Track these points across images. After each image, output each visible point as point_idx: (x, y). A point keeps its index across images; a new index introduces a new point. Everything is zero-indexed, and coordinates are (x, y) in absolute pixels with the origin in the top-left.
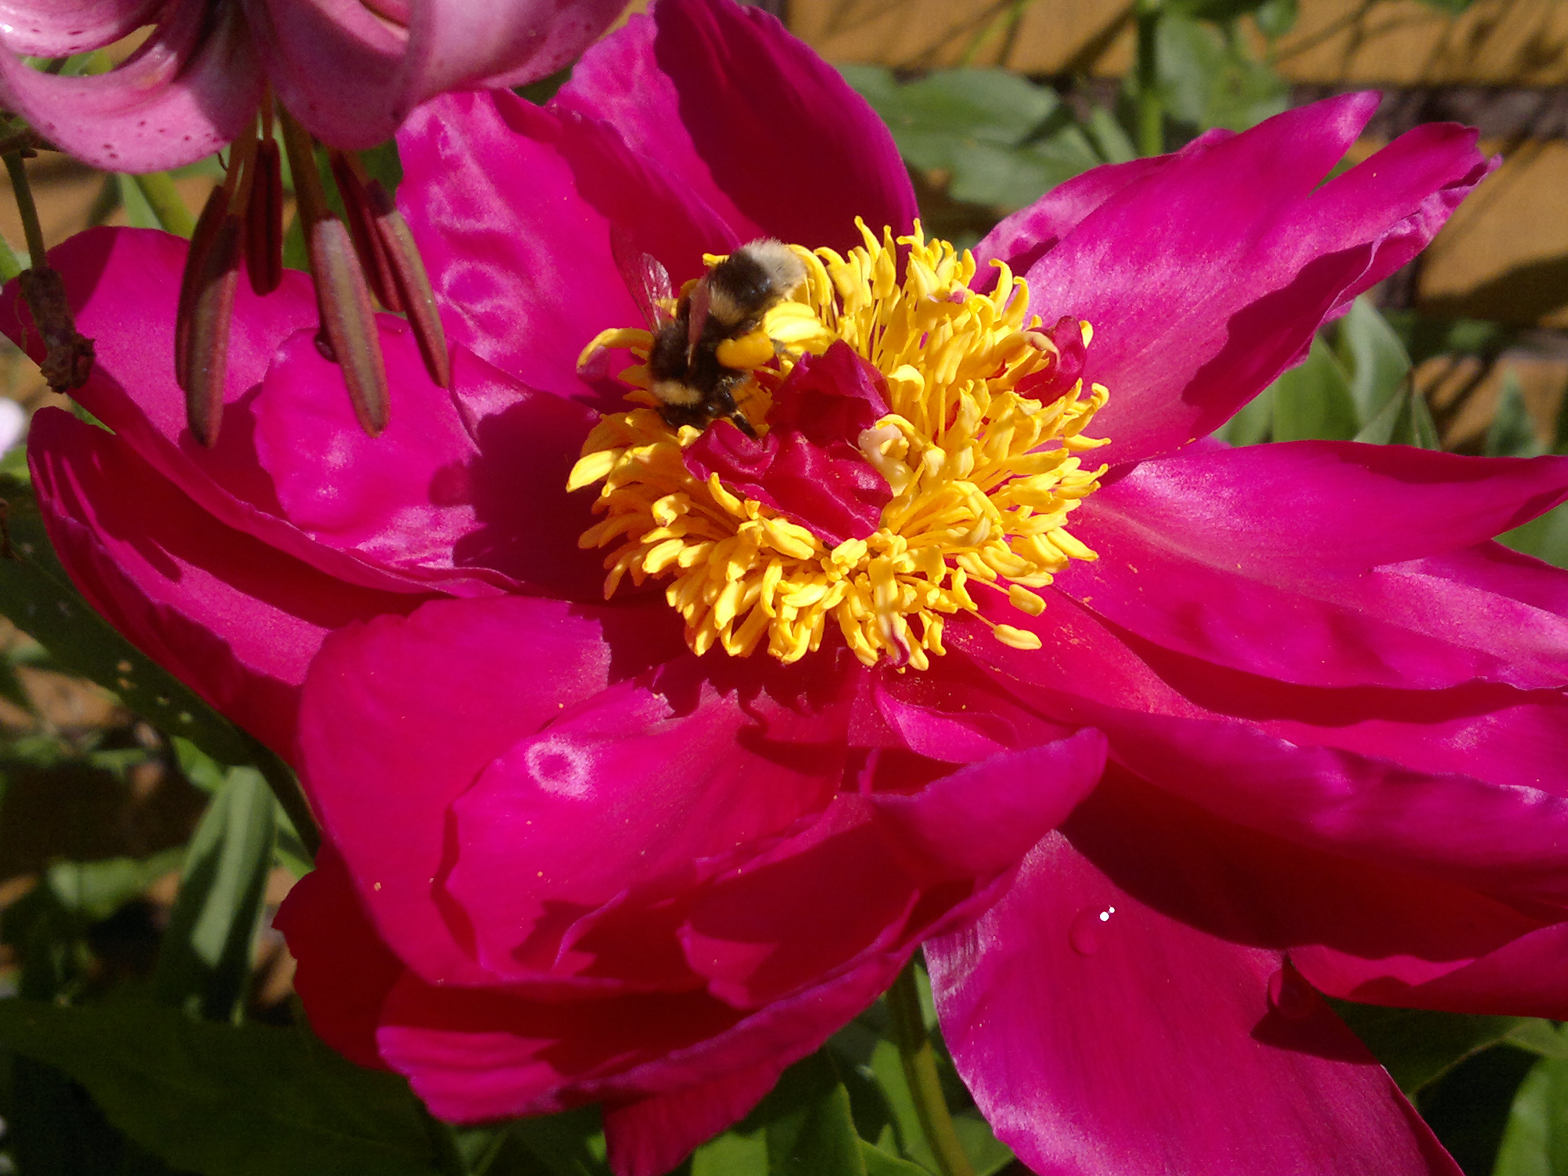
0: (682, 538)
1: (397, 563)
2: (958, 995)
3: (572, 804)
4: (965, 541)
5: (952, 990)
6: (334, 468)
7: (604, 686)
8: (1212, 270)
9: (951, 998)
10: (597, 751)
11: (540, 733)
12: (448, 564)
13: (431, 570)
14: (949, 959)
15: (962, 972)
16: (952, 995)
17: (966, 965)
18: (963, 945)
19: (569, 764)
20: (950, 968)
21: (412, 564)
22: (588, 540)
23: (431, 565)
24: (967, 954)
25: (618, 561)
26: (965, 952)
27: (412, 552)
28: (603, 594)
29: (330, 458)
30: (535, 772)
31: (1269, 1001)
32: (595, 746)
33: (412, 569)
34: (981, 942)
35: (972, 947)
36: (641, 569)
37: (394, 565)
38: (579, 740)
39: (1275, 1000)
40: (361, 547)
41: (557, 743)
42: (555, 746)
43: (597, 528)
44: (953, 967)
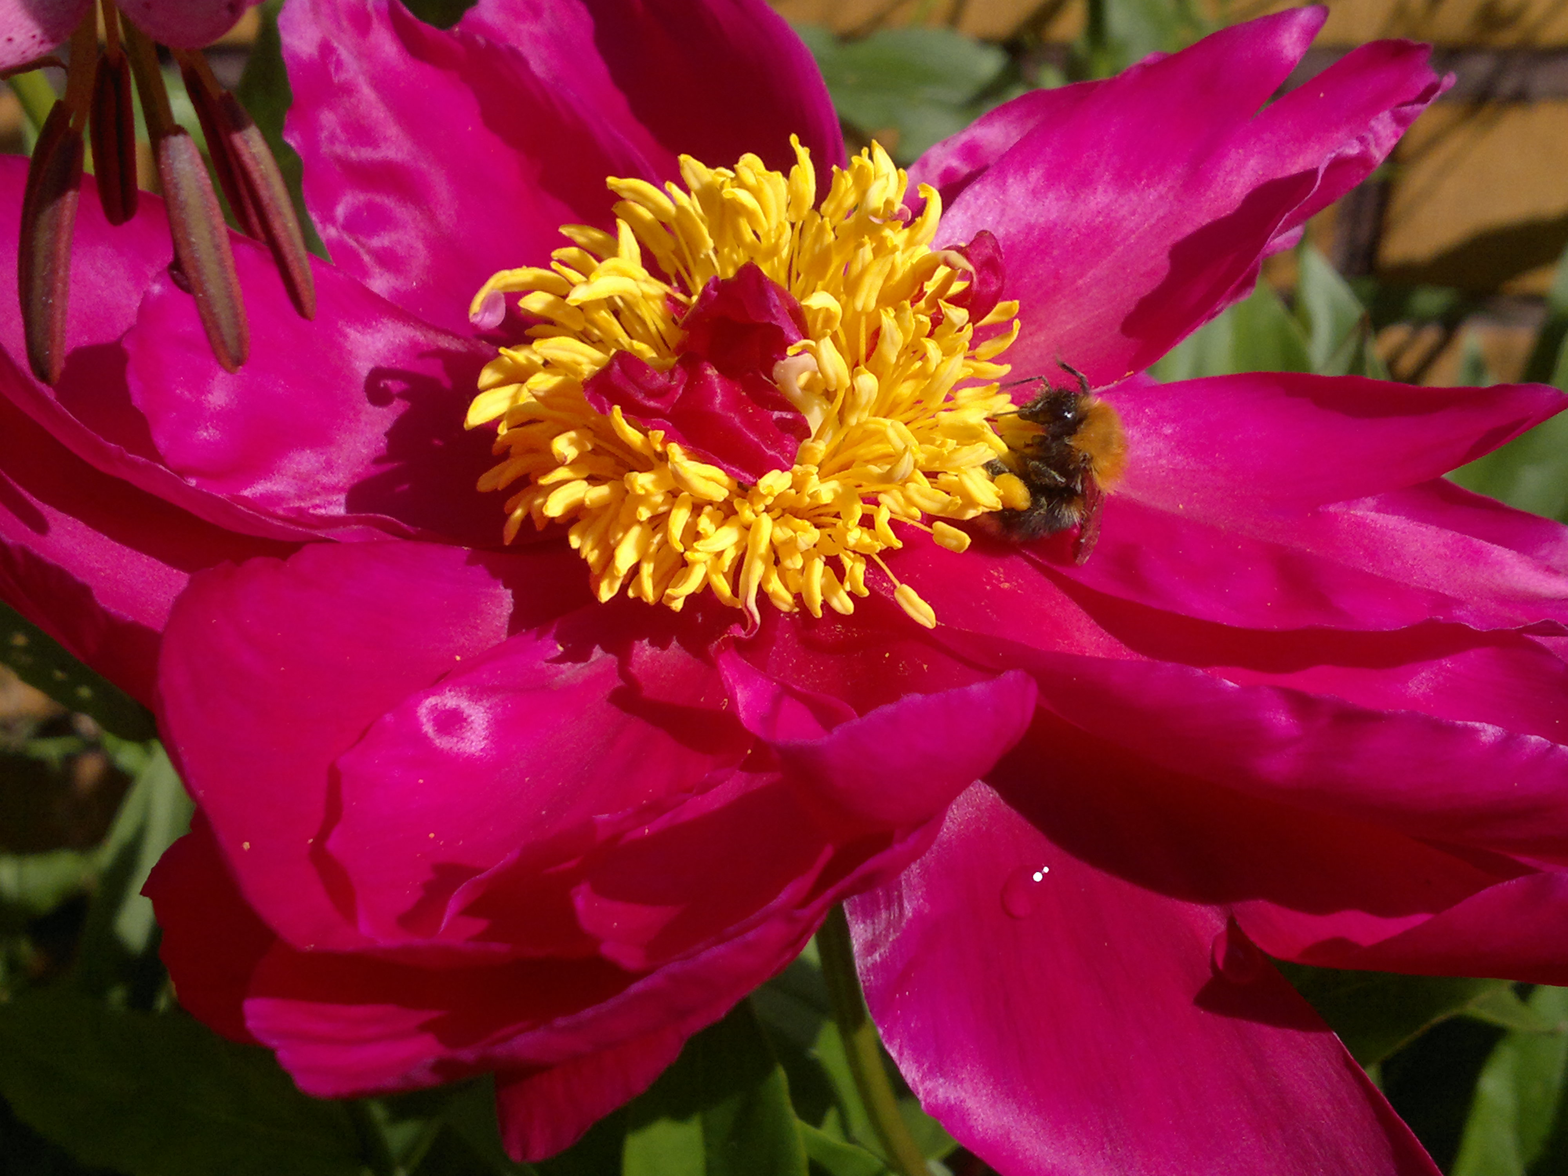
0: (586, 479)
1: (284, 509)
2: (881, 963)
3: (470, 761)
4: (887, 478)
5: (877, 956)
6: (215, 409)
7: (504, 637)
8: (1152, 195)
9: (874, 965)
10: (497, 705)
11: (435, 686)
12: (340, 511)
13: (321, 518)
14: (873, 923)
15: (887, 937)
16: (876, 961)
17: (892, 930)
18: (888, 908)
19: (465, 720)
20: (874, 934)
21: (300, 510)
22: (487, 482)
23: (322, 511)
24: (892, 917)
25: (517, 505)
26: (890, 916)
27: (300, 498)
28: (502, 538)
29: (210, 397)
30: (429, 729)
31: (1214, 965)
32: (495, 700)
33: (301, 516)
34: (906, 904)
35: (897, 910)
36: (542, 513)
37: (281, 512)
38: (477, 693)
39: (1220, 964)
40: (247, 493)
41: (452, 697)
42: (450, 700)
43: (497, 469)
44: (877, 933)
